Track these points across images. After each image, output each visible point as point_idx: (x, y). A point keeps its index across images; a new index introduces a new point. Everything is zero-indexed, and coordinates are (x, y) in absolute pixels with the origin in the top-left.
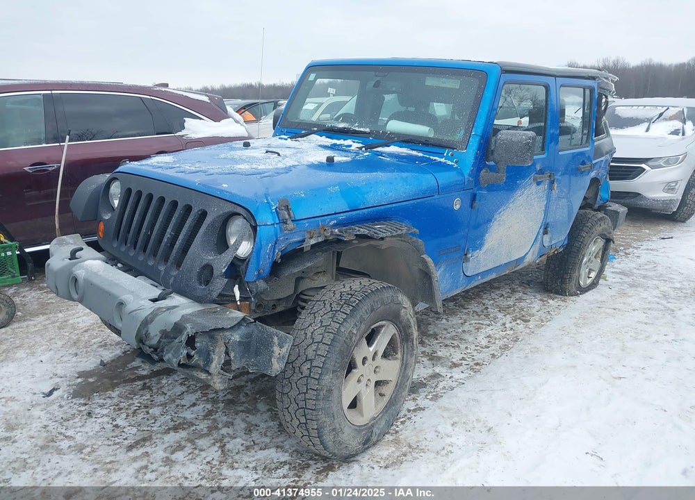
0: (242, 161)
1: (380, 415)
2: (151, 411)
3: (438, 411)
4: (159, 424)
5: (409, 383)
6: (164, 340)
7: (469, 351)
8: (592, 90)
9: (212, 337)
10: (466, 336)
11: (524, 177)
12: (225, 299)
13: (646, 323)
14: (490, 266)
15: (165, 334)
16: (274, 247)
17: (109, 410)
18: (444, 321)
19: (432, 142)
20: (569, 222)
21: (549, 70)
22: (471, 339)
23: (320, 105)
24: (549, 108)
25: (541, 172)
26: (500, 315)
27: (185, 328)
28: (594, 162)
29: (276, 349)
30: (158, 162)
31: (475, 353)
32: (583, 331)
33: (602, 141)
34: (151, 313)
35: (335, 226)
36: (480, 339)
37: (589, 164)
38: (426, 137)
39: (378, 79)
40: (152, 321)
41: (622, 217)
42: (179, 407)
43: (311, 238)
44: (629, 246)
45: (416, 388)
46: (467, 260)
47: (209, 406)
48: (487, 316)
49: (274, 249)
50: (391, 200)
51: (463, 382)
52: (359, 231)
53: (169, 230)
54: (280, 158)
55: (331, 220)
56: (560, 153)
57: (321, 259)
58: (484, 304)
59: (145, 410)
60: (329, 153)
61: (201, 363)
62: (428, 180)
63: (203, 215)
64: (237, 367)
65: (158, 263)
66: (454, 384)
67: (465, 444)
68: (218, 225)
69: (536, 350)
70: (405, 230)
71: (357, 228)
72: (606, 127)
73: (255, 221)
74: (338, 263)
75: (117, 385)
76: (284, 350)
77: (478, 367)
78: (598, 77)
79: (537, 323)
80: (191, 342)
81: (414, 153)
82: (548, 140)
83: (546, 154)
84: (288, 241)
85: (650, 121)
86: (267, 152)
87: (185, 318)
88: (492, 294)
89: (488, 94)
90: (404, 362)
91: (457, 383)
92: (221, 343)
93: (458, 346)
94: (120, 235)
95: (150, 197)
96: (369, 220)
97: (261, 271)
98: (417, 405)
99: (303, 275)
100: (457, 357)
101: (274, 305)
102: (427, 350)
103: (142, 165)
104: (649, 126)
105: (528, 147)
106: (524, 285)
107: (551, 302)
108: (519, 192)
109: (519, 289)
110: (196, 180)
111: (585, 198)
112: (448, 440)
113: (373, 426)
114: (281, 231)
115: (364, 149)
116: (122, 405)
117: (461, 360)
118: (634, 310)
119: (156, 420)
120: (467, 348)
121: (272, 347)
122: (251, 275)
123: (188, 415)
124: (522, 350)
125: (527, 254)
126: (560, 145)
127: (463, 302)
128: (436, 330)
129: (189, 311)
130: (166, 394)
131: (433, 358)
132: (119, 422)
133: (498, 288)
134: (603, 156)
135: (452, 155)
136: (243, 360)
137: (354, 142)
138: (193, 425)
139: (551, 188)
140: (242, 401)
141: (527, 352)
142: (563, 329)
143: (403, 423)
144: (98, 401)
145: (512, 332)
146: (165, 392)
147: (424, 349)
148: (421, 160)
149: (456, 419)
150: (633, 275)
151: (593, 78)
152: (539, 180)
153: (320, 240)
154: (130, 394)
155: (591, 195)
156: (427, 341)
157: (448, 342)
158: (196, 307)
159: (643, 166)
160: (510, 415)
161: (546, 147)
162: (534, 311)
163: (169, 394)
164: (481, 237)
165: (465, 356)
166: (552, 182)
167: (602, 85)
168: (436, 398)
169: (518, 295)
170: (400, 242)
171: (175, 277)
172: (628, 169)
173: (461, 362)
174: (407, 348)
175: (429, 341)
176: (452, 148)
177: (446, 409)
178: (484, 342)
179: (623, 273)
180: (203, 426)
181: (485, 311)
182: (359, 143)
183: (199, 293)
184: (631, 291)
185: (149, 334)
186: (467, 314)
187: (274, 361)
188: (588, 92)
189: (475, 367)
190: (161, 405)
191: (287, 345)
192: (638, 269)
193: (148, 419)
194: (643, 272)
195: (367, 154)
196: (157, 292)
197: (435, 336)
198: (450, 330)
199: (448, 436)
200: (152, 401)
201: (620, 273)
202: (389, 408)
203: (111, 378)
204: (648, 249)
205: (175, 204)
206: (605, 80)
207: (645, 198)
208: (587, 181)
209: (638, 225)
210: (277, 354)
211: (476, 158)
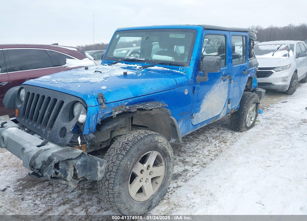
0: (83, 76)
1: (156, 193)
2: (52, 196)
3: (187, 187)
4: (56, 202)
5: (171, 175)
6: (44, 166)
7: (200, 158)
8: (246, 37)
9: (67, 163)
10: (199, 151)
11: (217, 78)
12: (73, 144)
13: (278, 141)
14: (204, 120)
15: (44, 163)
16: (97, 117)
17: (32, 197)
18: (188, 145)
19: (173, 63)
20: (240, 97)
21: (226, 28)
22: (201, 152)
23: (129, 51)
24: (227, 46)
25: (225, 75)
26: (213, 141)
27: (54, 159)
28: (249, 70)
29: (99, 167)
30: (43, 79)
31: (203, 159)
32: (251, 146)
33: (252, 60)
34: (37, 153)
35: (127, 105)
36: (205, 152)
37: (247, 71)
38: (171, 62)
39: (148, 35)
40: (37, 157)
41: (263, 94)
42: (66, 193)
43: (116, 111)
44: (268, 106)
45: (176, 177)
46: (193, 118)
47: (80, 192)
48: (208, 141)
49: (97, 118)
50: (154, 92)
51: (198, 172)
52: (139, 107)
53: (47, 111)
54: (101, 74)
55: (125, 102)
56: (233, 66)
57: (122, 121)
58: (206, 136)
59: (49, 196)
60: (125, 71)
61: (63, 176)
62: (171, 81)
63: (62, 103)
64: (81, 177)
65: (42, 128)
66: (194, 174)
67: (200, 202)
68: (69, 108)
69: (231, 156)
70: (161, 105)
71: (138, 106)
72: (254, 54)
73: (86, 104)
74: (132, 122)
75: (36, 184)
76: (103, 168)
77: (205, 165)
78: (248, 31)
79: (230, 143)
80: (57, 166)
81: (166, 69)
82: (227, 61)
83: (227, 67)
84: (104, 113)
85: (274, 51)
86: (95, 72)
87: (53, 155)
88: (209, 131)
89: (198, 40)
90: (167, 166)
91: (196, 173)
92: (71, 166)
93: (195, 156)
94: (25, 115)
95: (38, 95)
96: (143, 101)
97: (91, 129)
98: (178, 185)
99: (114, 129)
100: (195, 161)
101: (101, 145)
102: (181, 158)
103: (36, 81)
104: (274, 53)
105: (218, 64)
106: (223, 126)
107: (236, 133)
108: (215, 85)
109: (221, 128)
110: (59, 86)
111: (246, 86)
112: (192, 201)
113: (152, 199)
114: (99, 109)
115: (142, 68)
116: (38, 194)
117: (197, 162)
118: (273, 135)
119: (54, 200)
120: (199, 156)
121: (97, 166)
122: (86, 131)
123: (70, 196)
124: (224, 156)
125: (221, 113)
126: (233, 63)
127: (197, 136)
128: (185, 149)
129: (56, 151)
130: (59, 187)
131: (184, 162)
132: (37, 202)
133: (212, 128)
134: (253, 67)
135: (183, 69)
136: (84, 173)
137: (138, 65)
138: (72, 201)
139: (230, 82)
140: (96, 188)
141: (226, 157)
142: (242, 145)
143: (171, 194)
144: (27, 192)
145: (219, 148)
146: (59, 186)
147: (180, 158)
148: (169, 72)
149: (196, 190)
150: (271, 119)
151: (246, 32)
152: (224, 79)
153: (120, 112)
154: (42, 188)
155: (249, 85)
156: (181, 154)
157: (191, 154)
158: (60, 149)
159: (272, 71)
160: (221, 187)
161: (227, 64)
162: (228, 138)
163: (61, 187)
164: (199, 107)
165: (199, 160)
166: (230, 80)
167: (251, 35)
168: (186, 181)
169: (221, 131)
170: (160, 111)
171: (50, 134)
172: (265, 72)
173: (197, 163)
174: (167, 159)
175: (182, 154)
176: (182, 66)
177: (191, 186)
178: (207, 154)
179: (267, 119)
180: (77, 201)
181: (207, 139)
182: (140, 66)
183: (60, 142)
184: (271, 127)
185: (36, 163)
186: (199, 141)
187: (98, 173)
188: (244, 38)
189: (203, 165)
190: (57, 192)
191: (104, 165)
192: (273, 116)
193: (51, 200)
194: (275, 118)
195: (143, 70)
196: (40, 142)
197: (185, 152)
198: (191, 149)
199: (192, 199)
200: (53, 191)
201: (265, 119)
202: (161, 188)
203: (33, 181)
204: (277, 107)
205: (49, 98)
206: (252, 33)
207: (274, 85)
208: (246, 79)
209: (271, 97)
210: (100, 170)
211: (194, 70)
